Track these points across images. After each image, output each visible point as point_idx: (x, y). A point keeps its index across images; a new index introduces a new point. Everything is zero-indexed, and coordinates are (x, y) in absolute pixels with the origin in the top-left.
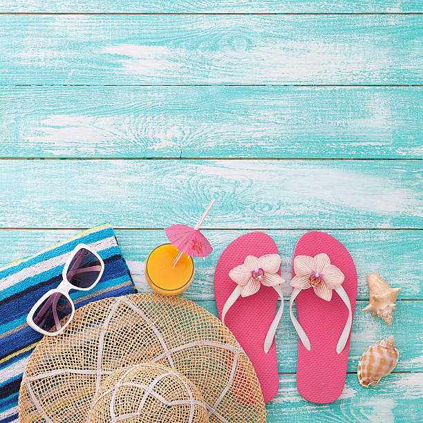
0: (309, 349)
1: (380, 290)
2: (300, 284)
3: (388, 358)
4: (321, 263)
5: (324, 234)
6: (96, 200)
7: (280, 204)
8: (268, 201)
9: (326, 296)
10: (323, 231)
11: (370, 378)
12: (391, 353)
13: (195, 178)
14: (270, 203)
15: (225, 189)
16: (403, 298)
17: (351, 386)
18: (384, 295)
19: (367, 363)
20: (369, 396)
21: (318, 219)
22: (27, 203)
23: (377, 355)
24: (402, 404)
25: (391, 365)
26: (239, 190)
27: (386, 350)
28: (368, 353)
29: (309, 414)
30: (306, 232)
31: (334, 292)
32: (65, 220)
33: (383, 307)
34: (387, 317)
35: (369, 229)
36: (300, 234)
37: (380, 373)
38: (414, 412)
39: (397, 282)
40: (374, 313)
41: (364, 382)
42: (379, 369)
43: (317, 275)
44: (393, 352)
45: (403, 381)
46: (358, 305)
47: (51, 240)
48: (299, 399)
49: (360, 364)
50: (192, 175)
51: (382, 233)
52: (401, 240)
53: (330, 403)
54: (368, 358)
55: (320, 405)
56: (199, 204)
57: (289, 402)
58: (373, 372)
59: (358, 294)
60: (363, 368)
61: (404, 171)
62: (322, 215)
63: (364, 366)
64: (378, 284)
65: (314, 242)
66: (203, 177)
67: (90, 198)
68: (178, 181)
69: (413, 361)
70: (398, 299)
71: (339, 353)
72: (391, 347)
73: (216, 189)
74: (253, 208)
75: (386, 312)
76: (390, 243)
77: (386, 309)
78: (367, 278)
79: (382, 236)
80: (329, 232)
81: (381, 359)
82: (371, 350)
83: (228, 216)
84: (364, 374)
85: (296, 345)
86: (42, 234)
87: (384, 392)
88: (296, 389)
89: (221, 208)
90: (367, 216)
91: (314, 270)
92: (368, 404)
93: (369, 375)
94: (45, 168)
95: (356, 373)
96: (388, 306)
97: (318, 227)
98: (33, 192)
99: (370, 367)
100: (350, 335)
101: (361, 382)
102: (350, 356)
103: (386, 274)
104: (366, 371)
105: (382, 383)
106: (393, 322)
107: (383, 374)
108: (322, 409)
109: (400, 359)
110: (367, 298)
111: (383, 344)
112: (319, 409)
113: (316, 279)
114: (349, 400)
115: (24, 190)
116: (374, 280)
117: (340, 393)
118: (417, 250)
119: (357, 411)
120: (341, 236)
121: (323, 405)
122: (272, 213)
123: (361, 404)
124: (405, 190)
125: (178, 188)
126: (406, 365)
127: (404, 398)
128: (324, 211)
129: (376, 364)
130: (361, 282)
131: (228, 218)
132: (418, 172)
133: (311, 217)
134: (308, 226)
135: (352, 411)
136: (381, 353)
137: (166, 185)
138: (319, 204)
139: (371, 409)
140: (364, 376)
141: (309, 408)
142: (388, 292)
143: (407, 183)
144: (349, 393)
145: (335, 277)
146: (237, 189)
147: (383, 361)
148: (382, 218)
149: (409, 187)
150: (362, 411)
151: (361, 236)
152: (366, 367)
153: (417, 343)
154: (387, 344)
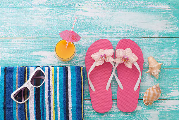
0: (122, 89)
1: (154, 64)
2: (119, 61)
3: (156, 93)
4: (128, 52)
5: (129, 40)
6: (32, 26)
7: (110, 27)
8: (105, 26)
9: (130, 66)
10: (129, 39)
11: (149, 102)
12: (158, 91)
13: (74, 16)
14: (106, 27)
15: (87, 21)
16: (163, 67)
17: (141, 105)
18: (155, 66)
19: (147, 95)
20: (148, 109)
21: (127, 34)
22: (4, 27)
23: (152, 92)
24: (163, 113)
25: (158, 96)
26: (93, 21)
27: (156, 90)
28: (148, 91)
29: (122, 117)
30: (121, 39)
31: (133, 65)
32: (19, 34)
33: (155, 71)
34: (156, 75)
35: (149, 38)
36: (119, 40)
37: (153, 100)
38: (168, 116)
39: (161, 60)
40: (150, 74)
41: (146, 104)
42: (153, 98)
43: (126, 57)
44: (159, 91)
45: (163, 103)
46: (144, 70)
47: (14, 43)
48: (118, 110)
49: (144, 95)
50: (73, 15)
51: (155, 39)
52: (163, 42)
53: (131, 112)
54: (148, 93)
55: (127, 113)
56: (76, 27)
57: (114, 112)
58: (150, 99)
59: (144, 66)
60: (146, 98)
61: (165, 12)
62: (128, 32)
63: (146, 96)
64: (153, 61)
65: (125, 43)
66: (78, 16)
67: (30, 25)
68: (67, 18)
69: (168, 94)
70: (161, 68)
71: (135, 91)
72: (158, 89)
73: (83, 21)
74: (99, 29)
75: (156, 73)
76: (158, 44)
77: (156, 72)
78: (148, 59)
79: (155, 41)
80: (132, 39)
81: (154, 94)
82: (149, 90)
83: (88, 32)
84: (146, 100)
85: (116, 87)
86: (10, 40)
87: (154, 108)
88: (117, 106)
89: (85, 29)
90: (148, 32)
91: (125, 55)
92: (148, 113)
93: (148, 100)
94: (12, 12)
95: (143, 99)
96: (157, 71)
97: (126, 37)
98: (6, 23)
99: (148, 97)
100: (140, 83)
101: (145, 103)
102: (140, 92)
103: (156, 57)
104: (147, 99)
105: (154, 104)
106: (159, 78)
107: (154, 100)
108: (128, 115)
109: (162, 93)
110: (147, 67)
111: (154, 87)
112: (127, 115)
113: (126, 59)
114: (139, 111)
115: (3, 22)
116: (151, 59)
117: (136, 108)
118: (170, 46)
119: (143, 116)
120: (136, 41)
121: (128, 113)
122: (107, 31)
123: (145, 113)
124: (165, 21)
125: (67, 21)
126: (165, 96)
127: (164, 110)
128: (129, 30)
129: (151, 96)
130: (145, 60)
131: (88, 33)
132: (171, 13)
133: (124, 33)
134: (122, 37)
135: (141, 116)
136: (154, 91)
137: (62, 19)
138: (127, 27)
139: (149, 115)
140: (146, 101)
141: (122, 114)
142: (157, 65)
143: (166, 17)
144: (139, 108)
145: (133, 58)
146: (92, 21)
147: (154, 95)
148: (155, 33)
149: (167, 19)
150: (145, 116)
151: (145, 41)
152: (147, 97)
153: (169, 87)
154: (156, 87)
